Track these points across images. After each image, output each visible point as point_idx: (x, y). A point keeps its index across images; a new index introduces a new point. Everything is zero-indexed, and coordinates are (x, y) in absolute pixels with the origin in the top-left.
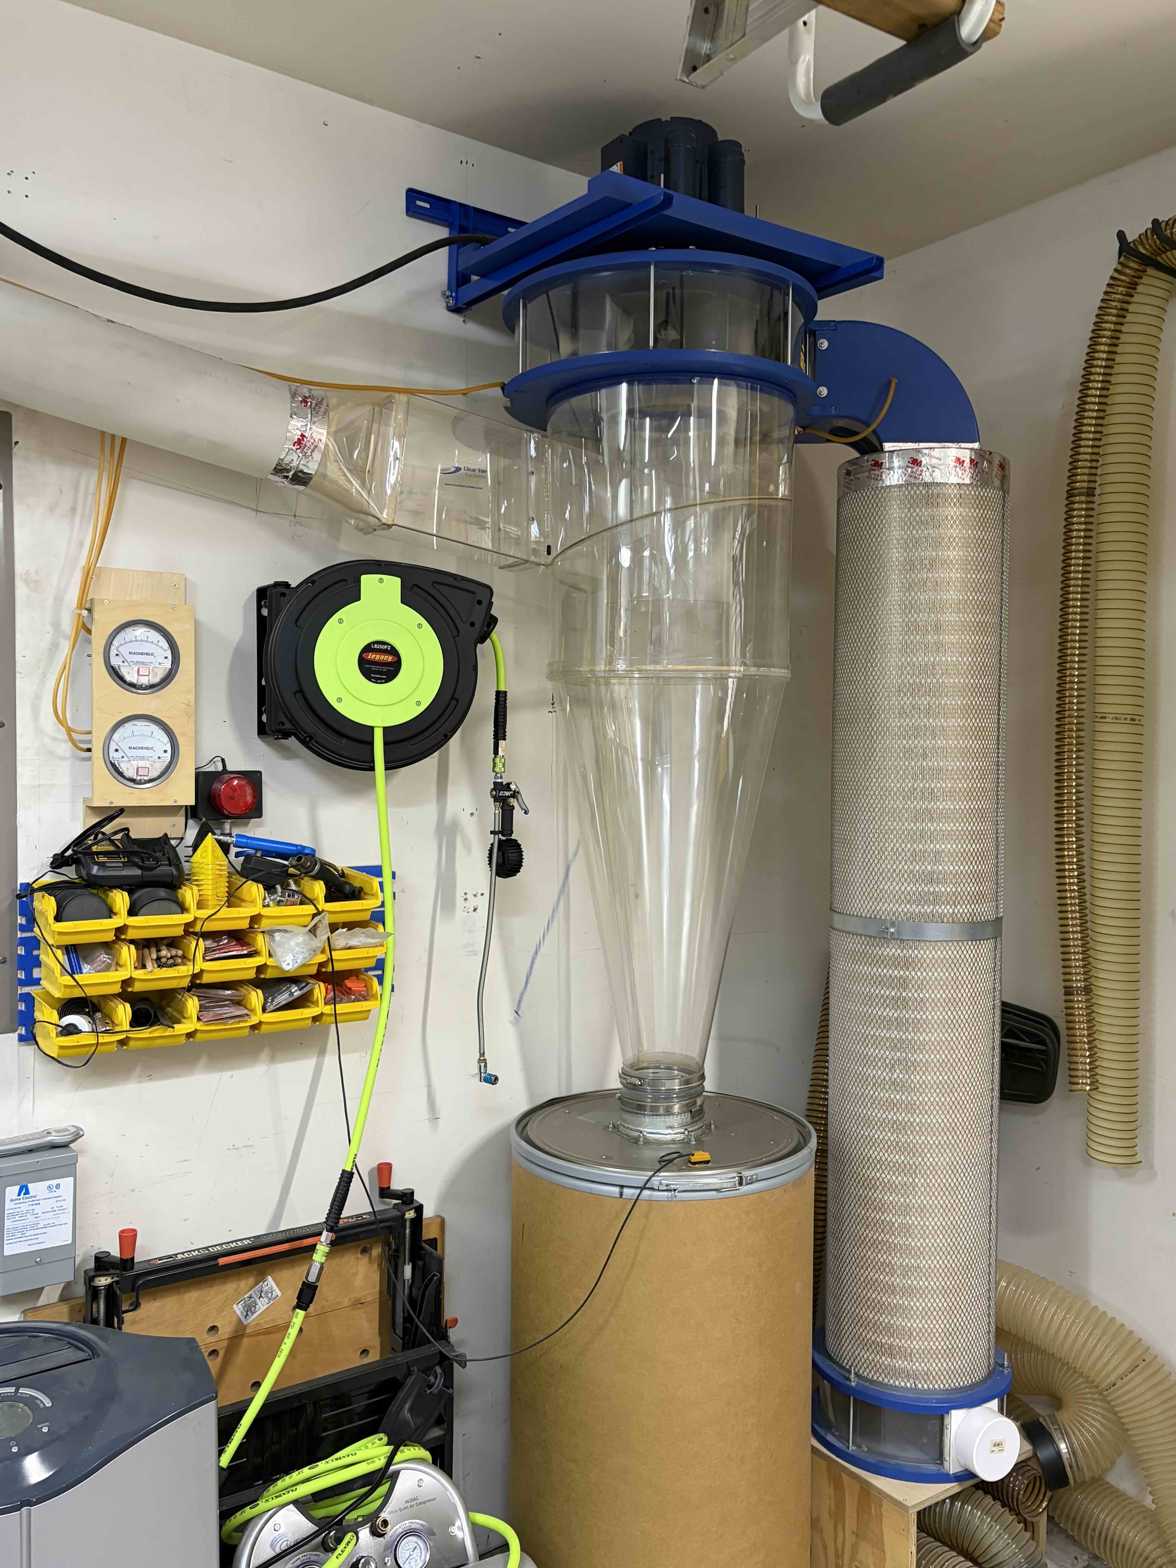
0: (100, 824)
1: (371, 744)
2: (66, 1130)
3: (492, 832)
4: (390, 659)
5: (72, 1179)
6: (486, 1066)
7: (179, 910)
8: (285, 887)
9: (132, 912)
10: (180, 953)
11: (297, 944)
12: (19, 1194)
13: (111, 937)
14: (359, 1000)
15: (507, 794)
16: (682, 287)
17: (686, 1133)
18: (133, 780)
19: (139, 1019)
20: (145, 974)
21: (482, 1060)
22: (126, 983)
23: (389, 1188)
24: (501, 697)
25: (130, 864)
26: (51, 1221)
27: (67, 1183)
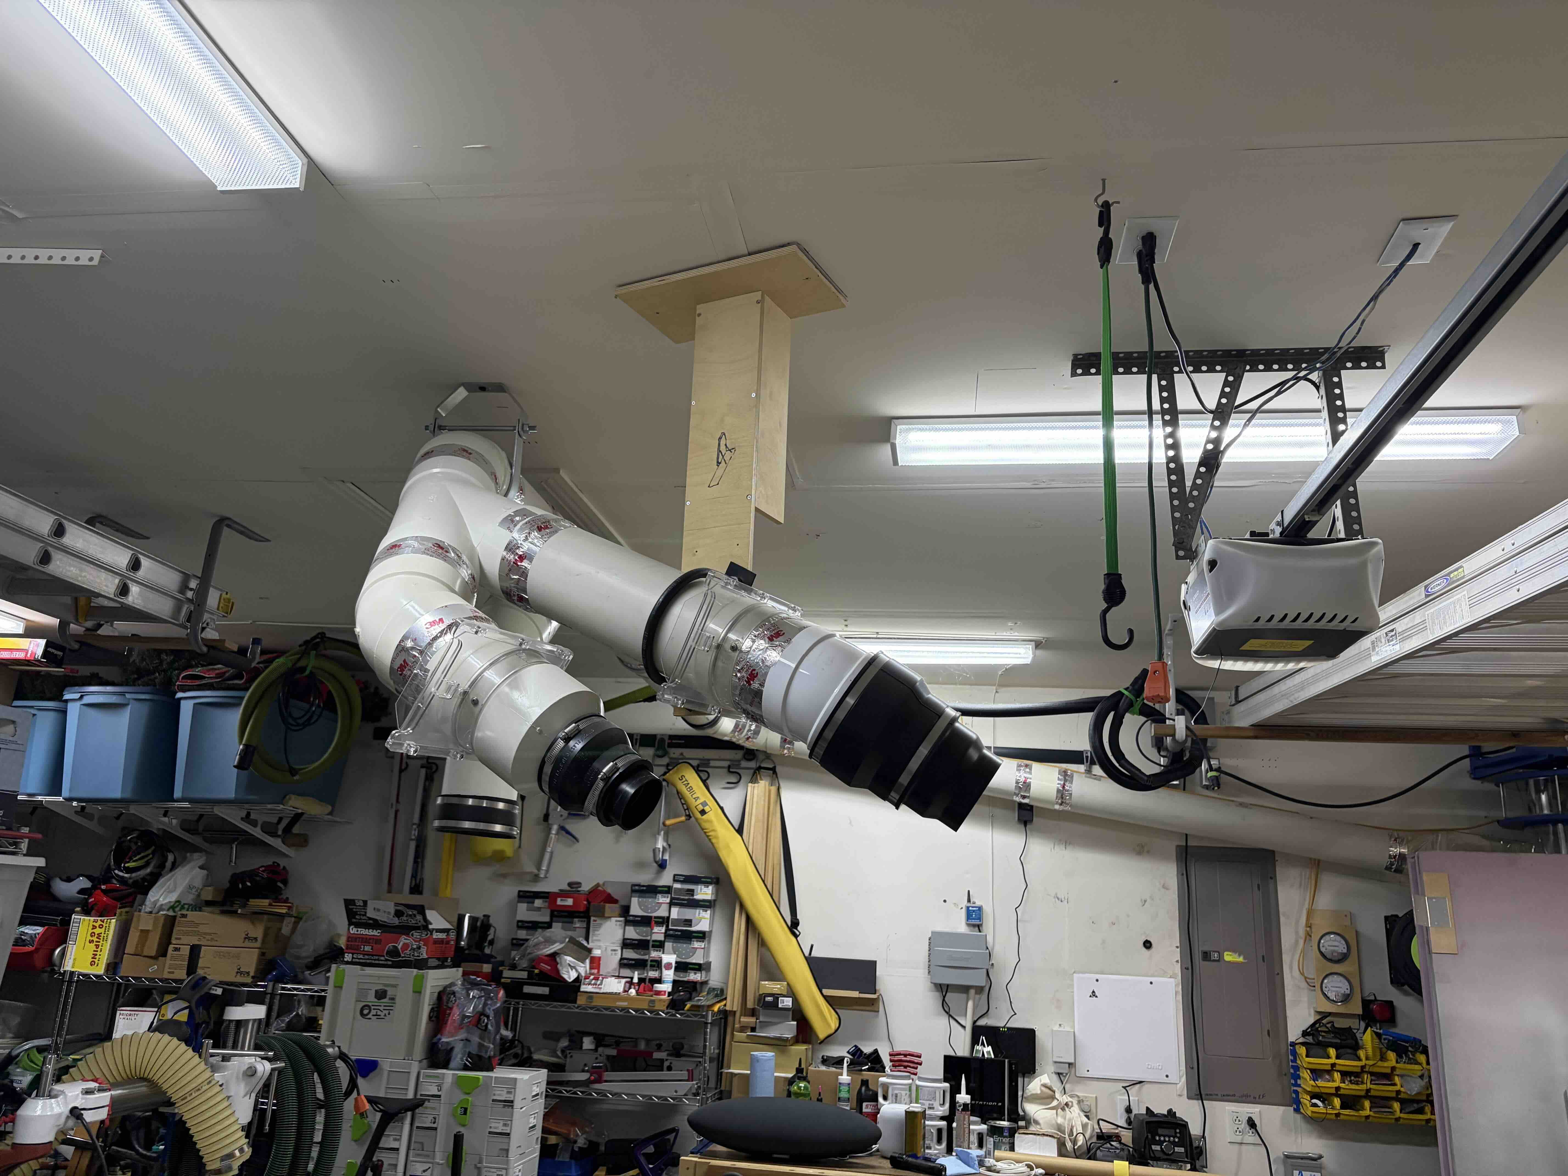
0: (1322, 1019)
2: (1317, 1154)
7: (1358, 1059)
8: (1407, 1055)
9: (1337, 1058)
10: (1360, 1080)
13: (1329, 1067)
18: (1334, 1001)
19: (1344, 1106)
20: (1344, 1086)
22: (1337, 1089)
25: (1335, 1037)
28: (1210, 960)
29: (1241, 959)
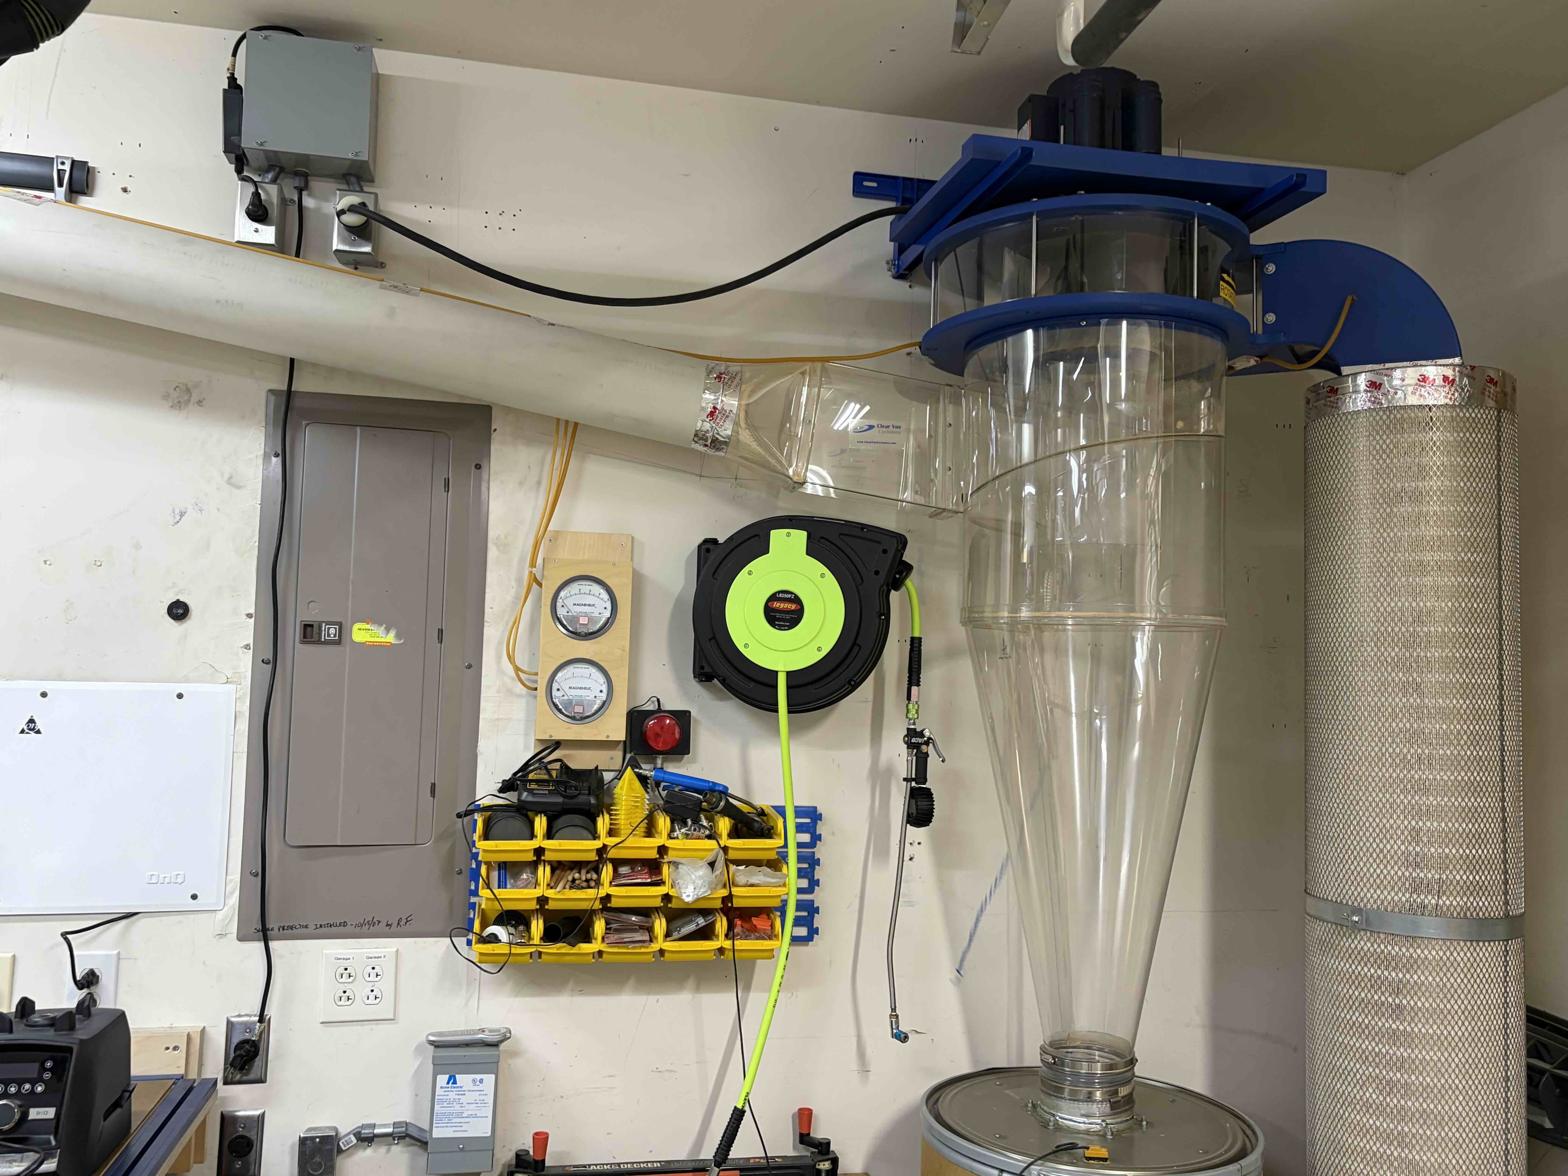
0: (544, 755)
1: (775, 687)
2: (499, 1030)
3: (905, 779)
4: (793, 607)
5: (493, 1076)
6: (897, 1022)
7: (590, 836)
8: (696, 821)
9: (549, 835)
10: (592, 877)
11: (700, 878)
12: (448, 1083)
13: (531, 857)
14: (764, 939)
15: (920, 740)
16: (1082, 231)
17: (1104, 1125)
18: (571, 716)
19: (550, 936)
20: (555, 894)
21: (894, 1016)
22: (542, 900)
23: (809, 1134)
24: (916, 644)
25: (557, 792)
26: (473, 1113)
27: (490, 1078)
28: (319, 642)
29: (391, 638)
